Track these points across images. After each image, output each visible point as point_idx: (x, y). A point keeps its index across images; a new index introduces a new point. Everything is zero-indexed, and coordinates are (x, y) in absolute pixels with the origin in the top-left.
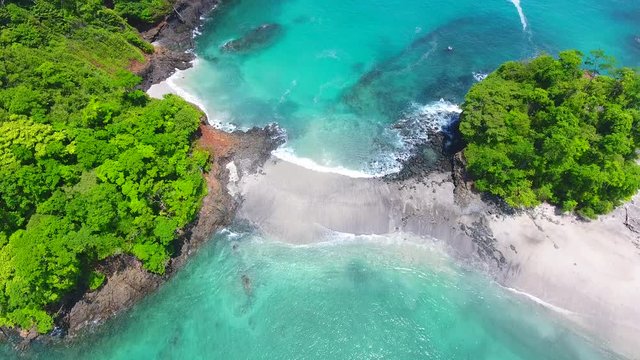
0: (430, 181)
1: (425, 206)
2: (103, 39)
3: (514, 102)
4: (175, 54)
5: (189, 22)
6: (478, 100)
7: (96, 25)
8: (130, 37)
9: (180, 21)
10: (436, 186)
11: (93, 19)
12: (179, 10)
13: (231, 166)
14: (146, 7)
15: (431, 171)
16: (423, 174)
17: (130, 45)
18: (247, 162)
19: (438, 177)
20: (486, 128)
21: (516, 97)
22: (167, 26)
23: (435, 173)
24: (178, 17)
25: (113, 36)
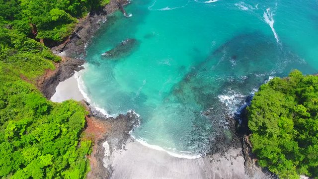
0: (229, 155)
1: (227, 175)
2: (28, 60)
3: (283, 111)
4: (74, 61)
5: (83, 39)
6: (260, 107)
7: (24, 50)
8: (45, 55)
9: (78, 37)
10: (233, 160)
11: (21, 47)
12: (77, 31)
13: (105, 144)
14: (56, 33)
15: (229, 146)
16: (224, 150)
17: (45, 60)
18: (115, 140)
19: (234, 152)
20: (266, 128)
21: (284, 107)
22: (70, 42)
23: (231, 149)
24: (77, 35)
25: (34, 57)
